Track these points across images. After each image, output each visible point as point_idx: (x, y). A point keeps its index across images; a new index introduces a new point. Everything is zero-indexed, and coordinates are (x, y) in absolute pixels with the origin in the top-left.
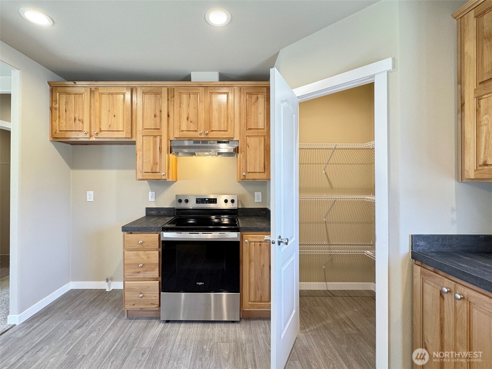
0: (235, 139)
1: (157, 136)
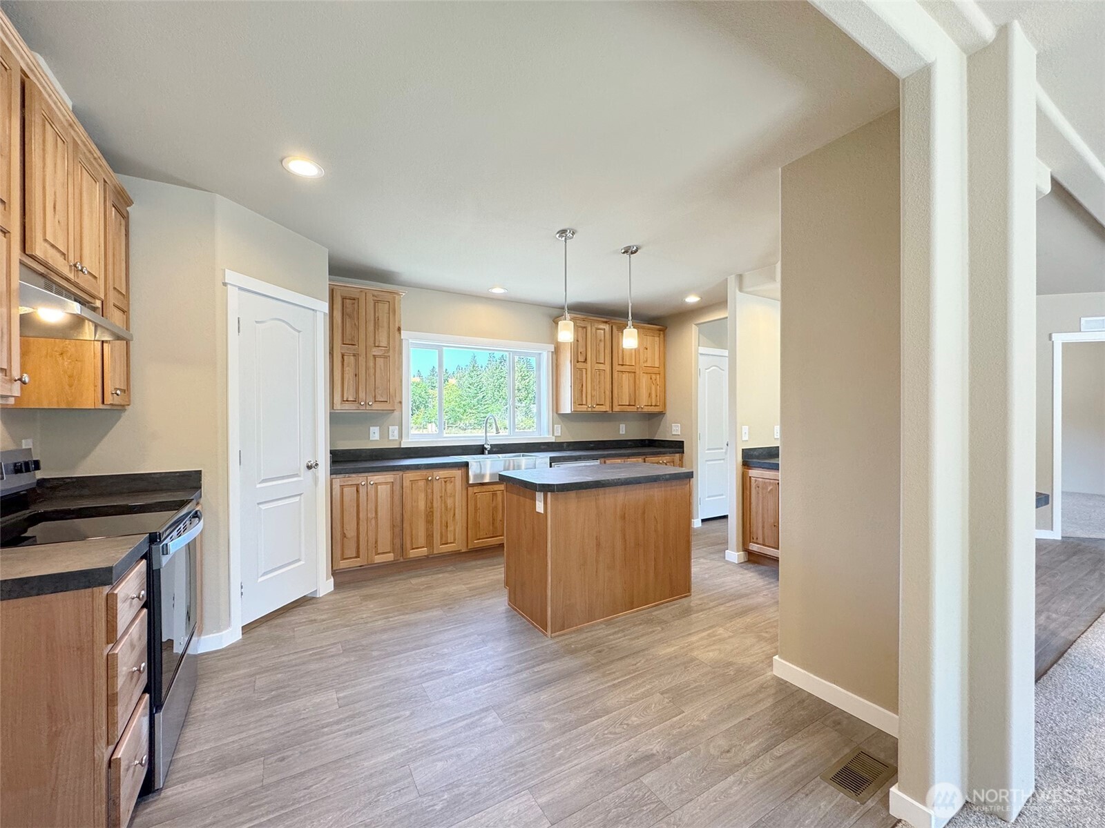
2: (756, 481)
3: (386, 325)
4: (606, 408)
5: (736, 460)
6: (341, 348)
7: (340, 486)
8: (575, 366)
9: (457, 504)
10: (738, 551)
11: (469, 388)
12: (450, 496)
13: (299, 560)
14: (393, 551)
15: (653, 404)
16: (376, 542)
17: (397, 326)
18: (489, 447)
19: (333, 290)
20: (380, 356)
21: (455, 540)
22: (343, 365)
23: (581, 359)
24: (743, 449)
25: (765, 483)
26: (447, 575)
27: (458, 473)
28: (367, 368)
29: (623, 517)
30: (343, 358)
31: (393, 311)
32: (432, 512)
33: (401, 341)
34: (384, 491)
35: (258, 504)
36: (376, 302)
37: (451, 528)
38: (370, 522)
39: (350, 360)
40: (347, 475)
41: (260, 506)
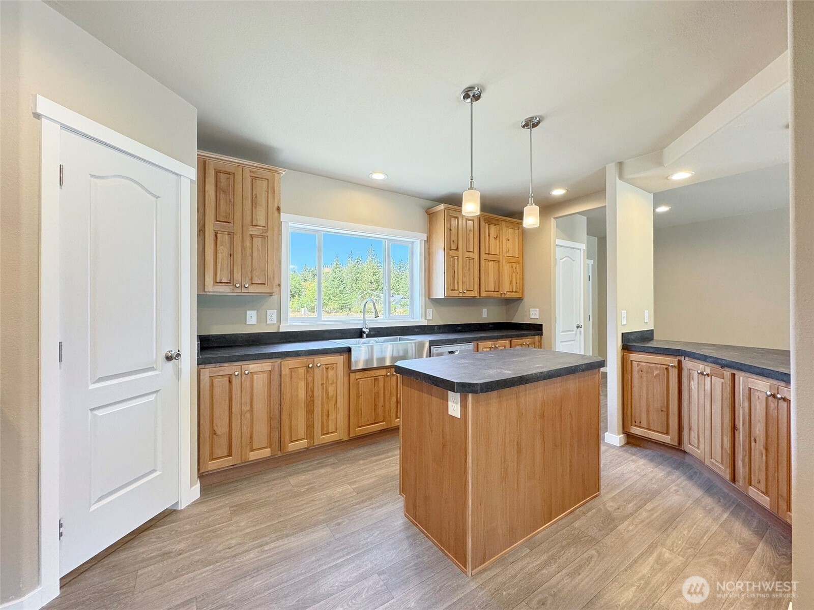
2: (638, 365)
3: (264, 203)
4: (475, 294)
5: (617, 344)
6: (214, 225)
7: (210, 377)
8: (448, 254)
9: (338, 392)
10: (619, 435)
11: (333, 281)
12: (332, 384)
13: (154, 471)
14: (270, 445)
15: (514, 290)
16: (251, 438)
17: (276, 206)
18: (368, 330)
19: (205, 162)
20: (257, 236)
21: (336, 429)
22: (216, 243)
23: (453, 247)
24: (622, 333)
25: (649, 367)
26: (328, 469)
27: (340, 359)
28: (243, 248)
29: (542, 416)
30: (216, 236)
31: (271, 189)
32: (313, 401)
33: (280, 223)
34: (260, 382)
35: (92, 410)
36: (254, 178)
37: (332, 417)
38: (244, 415)
39: (224, 238)
40: (218, 365)
41: (96, 412)
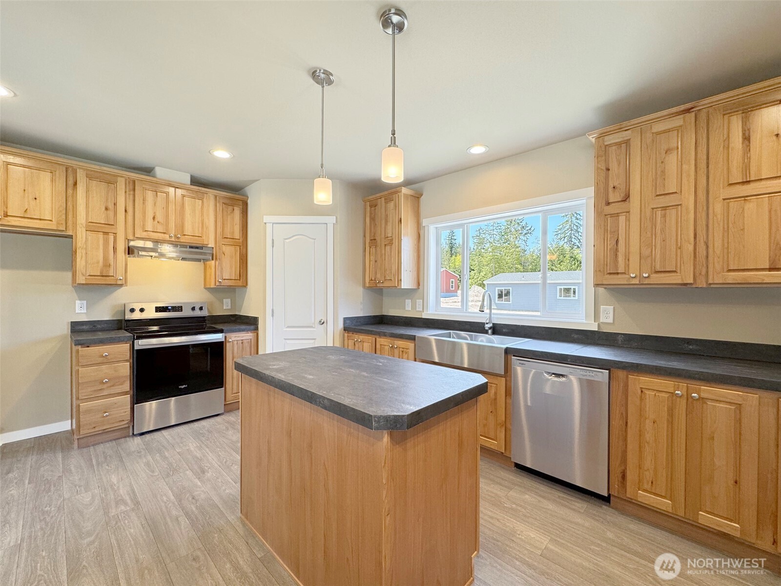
0: (210, 246)
1: (109, 233)
3: (391, 219)
4: (683, 278)
8: (601, 212)
17: (398, 218)
20: (388, 245)
22: (370, 254)
23: (615, 198)
28: (381, 255)
30: (370, 250)
31: (395, 207)
36: (386, 204)
39: (373, 250)
41: (286, 340)
